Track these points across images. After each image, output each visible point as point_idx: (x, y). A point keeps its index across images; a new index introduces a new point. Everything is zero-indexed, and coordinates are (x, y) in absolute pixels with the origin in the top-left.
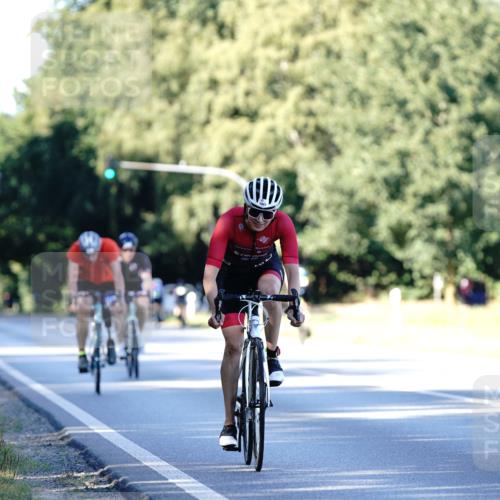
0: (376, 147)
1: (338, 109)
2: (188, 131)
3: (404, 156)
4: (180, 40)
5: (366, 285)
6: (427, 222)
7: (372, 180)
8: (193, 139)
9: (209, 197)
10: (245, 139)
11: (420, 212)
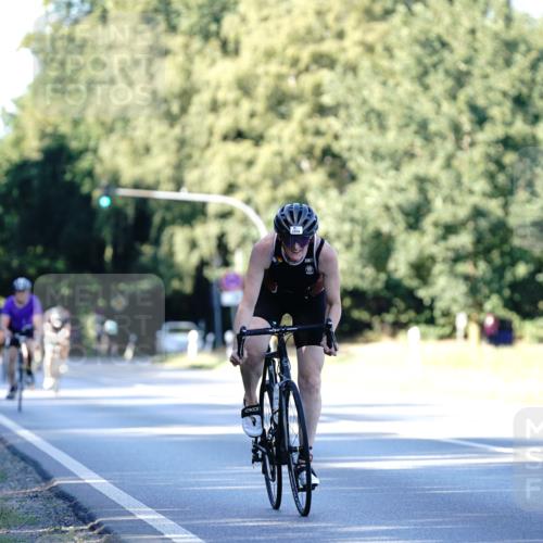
0: (392, 173)
2: (189, 157)
3: (421, 181)
4: (180, 58)
5: (382, 322)
6: (451, 254)
7: (387, 208)
8: (196, 166)
9: (213, 229)
10: (250, 163)
11: (442, 244)
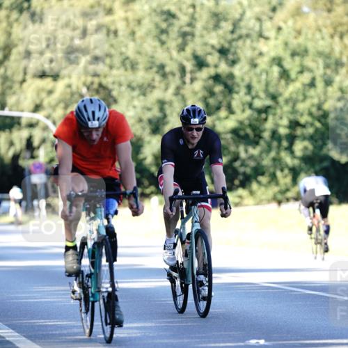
0: (142, 98)
1: (115, 72)
2: (11, 87)
3: (162, 104)
4: (4, 24)
7: (140, 120)
9: (25, 134)
10: (50, 92)
